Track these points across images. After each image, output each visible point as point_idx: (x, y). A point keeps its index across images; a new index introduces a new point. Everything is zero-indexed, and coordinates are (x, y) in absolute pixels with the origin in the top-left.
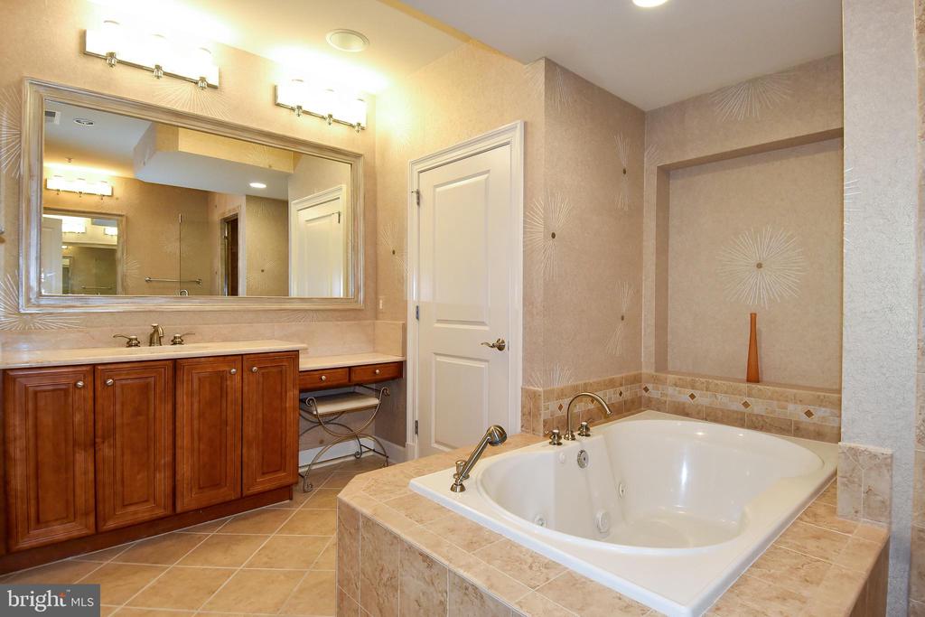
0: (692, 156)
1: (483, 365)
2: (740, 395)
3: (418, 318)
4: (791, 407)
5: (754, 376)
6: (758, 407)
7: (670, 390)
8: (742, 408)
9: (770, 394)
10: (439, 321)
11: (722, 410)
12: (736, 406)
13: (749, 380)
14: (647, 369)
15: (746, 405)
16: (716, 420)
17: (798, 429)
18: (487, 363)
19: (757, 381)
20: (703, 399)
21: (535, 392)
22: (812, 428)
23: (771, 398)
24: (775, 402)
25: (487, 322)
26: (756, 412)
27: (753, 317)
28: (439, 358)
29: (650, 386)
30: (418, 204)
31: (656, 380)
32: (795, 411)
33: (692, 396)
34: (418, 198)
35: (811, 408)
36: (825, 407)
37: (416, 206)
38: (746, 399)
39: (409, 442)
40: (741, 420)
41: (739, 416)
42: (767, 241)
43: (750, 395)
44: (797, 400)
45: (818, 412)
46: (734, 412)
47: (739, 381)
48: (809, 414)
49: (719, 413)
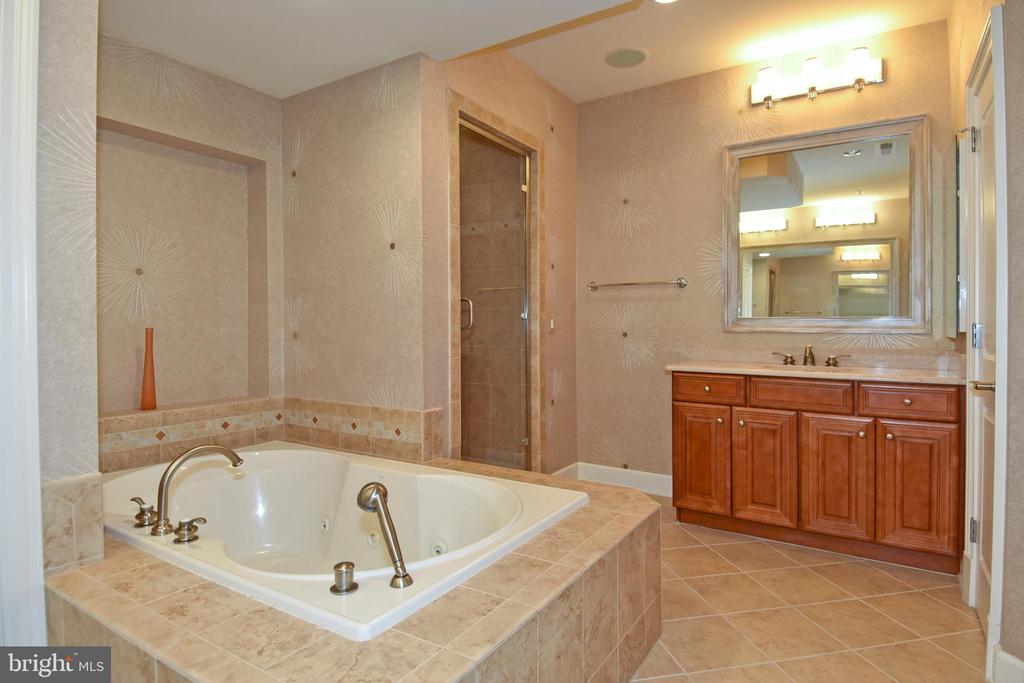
2: (153, 426)
4: (209, 423)
5: (150, 404)
6: (175, 434)
8: (156, 441)
9: (187, 416)
11: (129, 452)
12: (150, 440)
13: (144, 409)
15: (160, 435)
16: (122, 467)
19: (154, 407)
21: (81, 485)
22: (228, 439)
23: (188, 421)
24: (194, 423)
26: (172, 440)
32: (213, 427)
35: (226, 420)
36: (239, 414)
38: (160, 429)
40: (155, 455)
41: (153, 452)
42: (147, 243)
43: (165, 424)
44: (214, 415)
45: (233, 421)
46: (145, 449)
47: (129, 412)
48: (225, 425)
49: (126, 457)
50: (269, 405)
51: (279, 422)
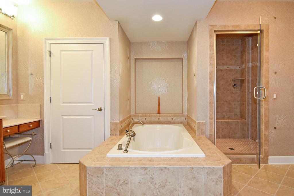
0: (144, 57)
1: (91, 117)
2: (157, 117)
3: (50, 102)
4: (169, 118)
5: (159, 113)
6: (162, 119)
7: (140, 118)
8: (158, 120)
10: (64, 103)
11: (153, 121)
12: (157, 120)
13: (158, 113)
14: (133, 113)
15: (159, 119)
16: (152, 124)
17: (170, 123)
18: (93, 116)
19: (160, 113)
20: (148, 119)
21: (116, 123)
22: (173, 122)
23: (164, 117)
25: (93, 102)
27: (159, 98)
28: (64, 117)
29: (133, 118)
30: (50, 56)
31: (135, 116)
32: (169, 119)
33: (146, 119)
34: (50, 54)
35: (173, 118)
37: (49, 57)
38: (159, 118)
39: (46, 152)
41: (157, 122)
42: (161, 80)
43: (160, 117)
44: (170, 116)
45: (174, 118)
46: (156, 121)
47: (156, 114)
48: (172, 119)
49: (153, 122)
50: (183, 116)
51: (186, 120)
